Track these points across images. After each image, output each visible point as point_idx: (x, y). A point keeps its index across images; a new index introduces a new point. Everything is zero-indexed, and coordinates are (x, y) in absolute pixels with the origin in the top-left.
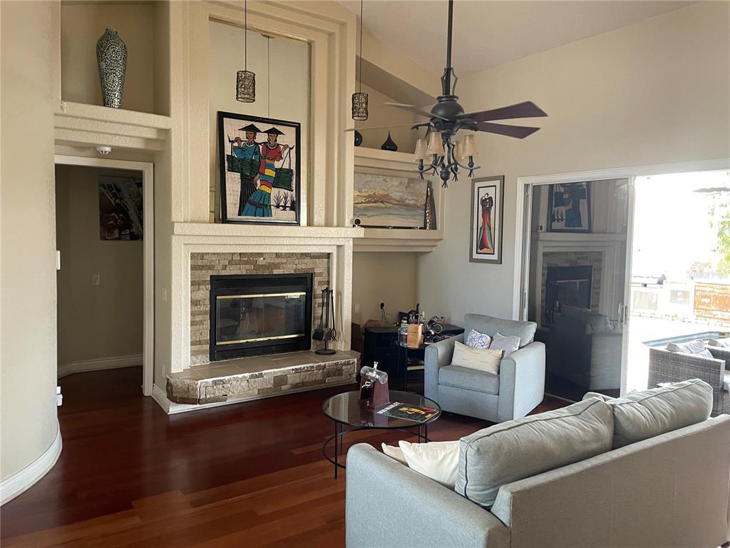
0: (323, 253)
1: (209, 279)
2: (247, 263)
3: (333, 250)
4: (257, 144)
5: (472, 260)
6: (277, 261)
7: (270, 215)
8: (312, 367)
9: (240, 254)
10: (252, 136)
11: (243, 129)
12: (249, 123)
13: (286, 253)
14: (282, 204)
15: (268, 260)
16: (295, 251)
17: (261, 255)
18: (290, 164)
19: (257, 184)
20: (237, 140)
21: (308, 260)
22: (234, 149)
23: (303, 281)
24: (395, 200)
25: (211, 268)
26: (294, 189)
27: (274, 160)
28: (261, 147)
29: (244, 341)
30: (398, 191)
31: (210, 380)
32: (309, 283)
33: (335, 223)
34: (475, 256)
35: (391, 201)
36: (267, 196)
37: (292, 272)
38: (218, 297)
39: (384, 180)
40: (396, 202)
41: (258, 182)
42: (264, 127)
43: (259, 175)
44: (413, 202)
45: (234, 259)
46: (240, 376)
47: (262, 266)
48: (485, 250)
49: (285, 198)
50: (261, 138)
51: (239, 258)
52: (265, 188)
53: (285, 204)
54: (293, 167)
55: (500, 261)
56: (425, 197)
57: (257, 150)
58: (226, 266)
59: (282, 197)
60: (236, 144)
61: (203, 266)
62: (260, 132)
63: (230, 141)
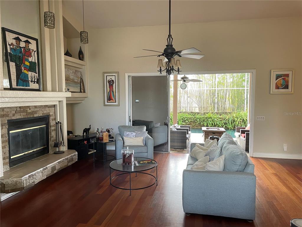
0: (52, 105)
1: (7, 122)
2: (23, 112)
3: (57, 103)
4: (20, 47)
5: (105, 105)
6: (36, 110)
7: (29, 86)
8: (64, 159)
9: (20, 107)
10: (18, 43)
11: (14, 39)
12: (17, 36)
13: (39, 106)
14: (33, 80)
15: (32, 110)
16: (42, 105)
17: (28, 107)
18: (35, 60)
19: (22, 69)
20: (12, 44)
21: (47, 109)
22: (11, 49)
23: (45, 119)
24: (71, 79)
25: (7, 115)
26: (37, 72)
27: (28, 57)
28: (23, 49)
29: (23, 154)
30: (72, 76)
31: (27, 176)
32: (47, 120)
33: (57, 90)
34: (106, 103)
35: (70, 80)
36: (27, 76)
37: (42, 115)
38: (10, 132)
39: (68, 70)
40: (72, 81)
41: (23, 68)
42: (23, 39)
43: (23, 64)
44: (77, 81)
45: (18, 110)
46: (39, 170)
47: (30, 113)
48: (111, 101)
49: (34, 77)
50: (22, 45)
51: (19, 110)
52: (26, 72)
53: (35, 80)
54: (36, 62)
55: (119, 105)
56: (80, 78)
57: (21, 51)
58: (14, 114)
59: (33, 77)
60: (11, 47)
61: (4, 115)
62: (22, 41)
63: (9, 45)
